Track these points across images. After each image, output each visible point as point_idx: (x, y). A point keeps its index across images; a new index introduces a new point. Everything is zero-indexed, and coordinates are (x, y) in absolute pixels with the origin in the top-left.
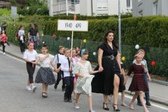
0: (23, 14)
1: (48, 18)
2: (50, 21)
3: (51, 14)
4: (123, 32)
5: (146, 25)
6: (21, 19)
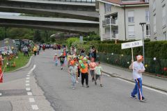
0: (86, 40)
1: (100, 42)
2: (101, 43)
3: (102, 40)
4: (145, 50)
5: (160, 46)
6: (85, 43)
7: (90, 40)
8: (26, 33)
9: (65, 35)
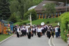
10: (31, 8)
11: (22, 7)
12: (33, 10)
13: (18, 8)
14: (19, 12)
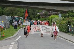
7: (68, 17)
8: (18, 11)
9: (49, 13)
10: (38, 14)
11: (34, 13)
12: (39, 14)
13: (32, 13)
14: (33, 15)
